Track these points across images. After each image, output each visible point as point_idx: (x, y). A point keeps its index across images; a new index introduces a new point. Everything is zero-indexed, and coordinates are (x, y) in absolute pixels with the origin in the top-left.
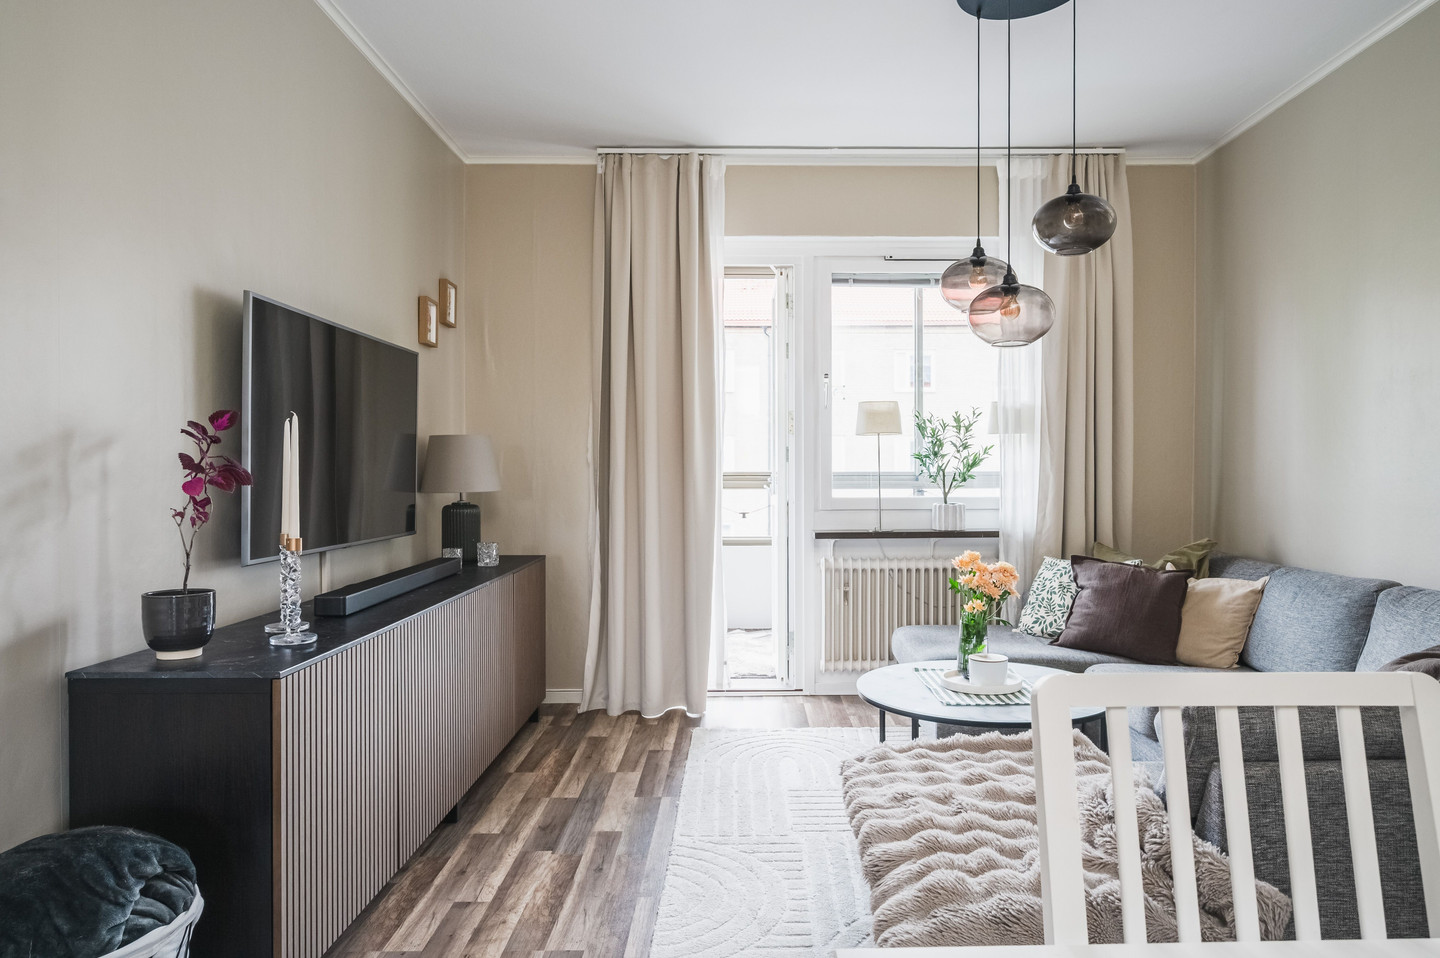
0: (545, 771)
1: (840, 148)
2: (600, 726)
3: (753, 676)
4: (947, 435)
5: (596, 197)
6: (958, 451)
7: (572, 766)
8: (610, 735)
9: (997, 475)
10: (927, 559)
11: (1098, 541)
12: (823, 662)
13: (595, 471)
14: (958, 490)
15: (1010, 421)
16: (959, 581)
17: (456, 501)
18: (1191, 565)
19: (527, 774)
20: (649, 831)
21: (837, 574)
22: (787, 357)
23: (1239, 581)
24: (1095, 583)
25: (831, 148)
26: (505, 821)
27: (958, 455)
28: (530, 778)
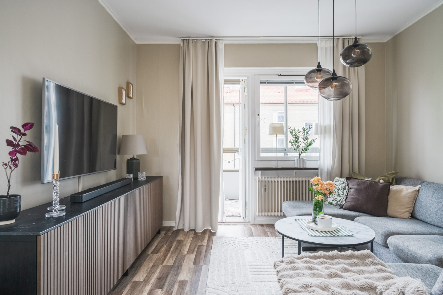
0: (161, 253)
1: (263, 37)
2: (181, 236)
3: (233, 216)
4: (300, 135)
5: (180, 55)
6: (304, 141)
7: (171, 252)
8: (185, 239)
9: (318, 148)
10: (293, 177)
11: (353, 171)
12: (257, 213)
13: (180, 147)
14: (305, 153)
15: (323, 131)
16: (313, 188)
17: (131, 158)
18: (389, 180)
19: (155, 255)
20: (198, 280)
21: (262, 183)
22: (245, 109)
23: (409, 187)
24: (356, 187)
25: (260, 37)
26: (145, 275)
27: (304, 142)
28: (156, 256)
